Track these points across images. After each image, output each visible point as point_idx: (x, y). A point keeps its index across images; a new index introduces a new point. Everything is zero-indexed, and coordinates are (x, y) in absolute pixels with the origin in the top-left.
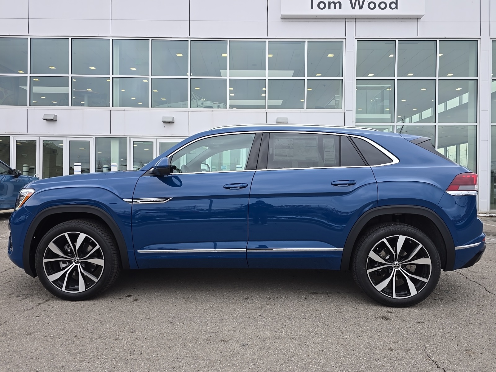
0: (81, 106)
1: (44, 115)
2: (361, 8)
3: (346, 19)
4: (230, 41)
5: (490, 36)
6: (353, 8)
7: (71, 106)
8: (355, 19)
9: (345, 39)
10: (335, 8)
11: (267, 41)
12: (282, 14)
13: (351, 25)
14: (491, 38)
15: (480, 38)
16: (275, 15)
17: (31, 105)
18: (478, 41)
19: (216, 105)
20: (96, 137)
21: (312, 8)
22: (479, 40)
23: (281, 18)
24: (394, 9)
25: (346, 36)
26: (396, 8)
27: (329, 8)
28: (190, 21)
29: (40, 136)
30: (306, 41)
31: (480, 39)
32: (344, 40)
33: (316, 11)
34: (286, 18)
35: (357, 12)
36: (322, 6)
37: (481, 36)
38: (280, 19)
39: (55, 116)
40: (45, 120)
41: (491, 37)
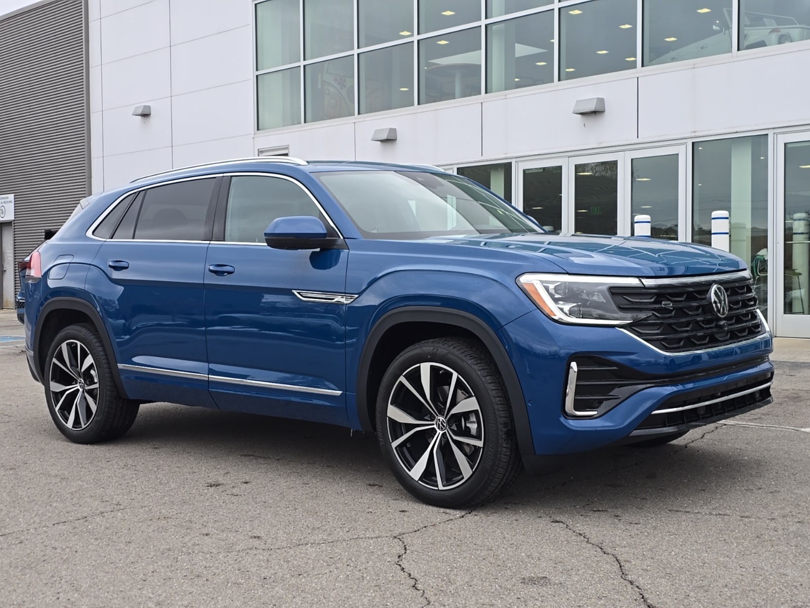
1: (575, 102)
20: (693, 143)
39: (601, 101)
40: (580, 115)
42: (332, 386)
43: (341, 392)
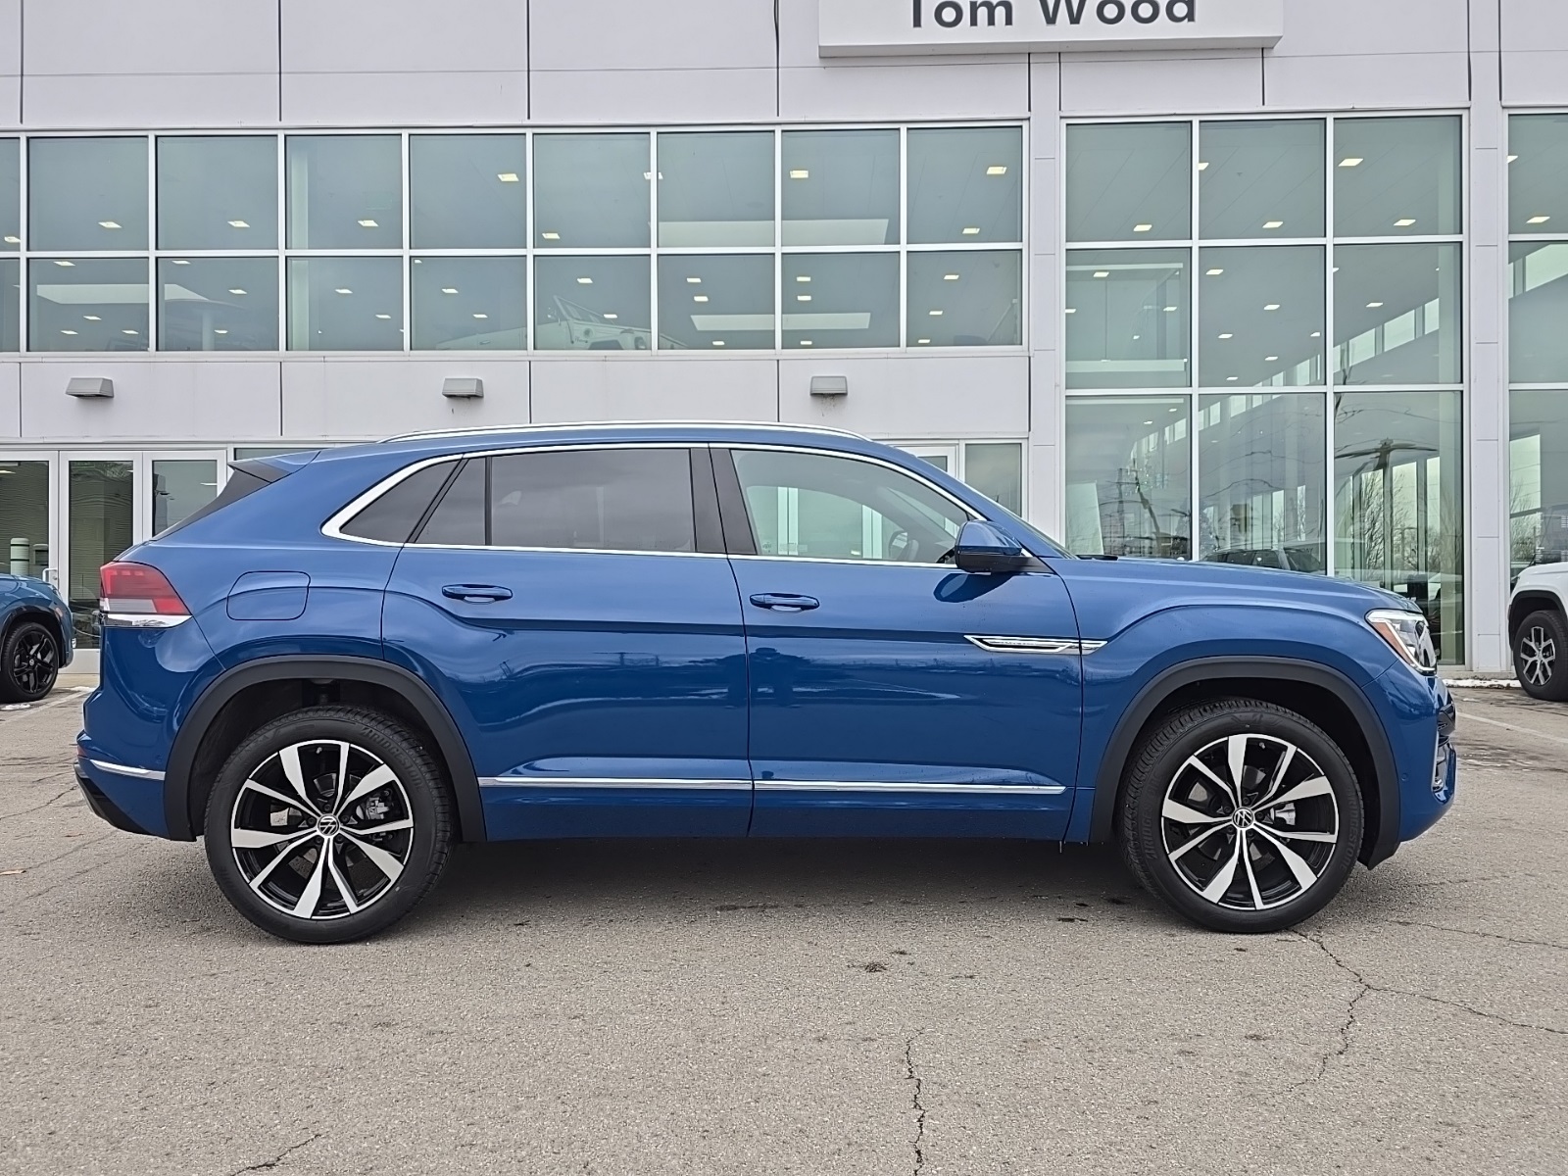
0: (189, 350)
2: (1075, 19)
3: (1029, 54)
4: (658, 133)
5: (1500, 99)
6: (1051, 20)
7: (157, 350)
8: (1060, 53)
9: (1029, 119)
10: (991, 21)
11: (778, 130)
12: (822, 44)
13: (1045, 76)
14: (1504, 108)
15: (1469, 108)
16: (800, 48)
17: (31, 348)
18: (1461, 116)
19: (629, 339)
20: (235, 449)
21: (917, 23)
22: (1465, 114)
23: (820, 57)
24: (1180, 20)
25: (1030, 110)
26: (1190, 16)
27: (974, 22)
28: (529, 71)
29: (60, 447)
30: (903, 128)
31: (1467, 111)
32: (1025, 124)
33: (931, 34)
34: (833, 57)
35: (1063, 31)
36: (949, 14)
37: (1470, 99)
38: (817, 61)
39: (108, 383)
41: (1504, 104)
42: (1041, 778)
43: (1063, 788)
